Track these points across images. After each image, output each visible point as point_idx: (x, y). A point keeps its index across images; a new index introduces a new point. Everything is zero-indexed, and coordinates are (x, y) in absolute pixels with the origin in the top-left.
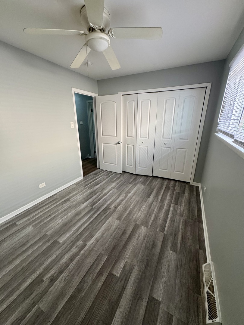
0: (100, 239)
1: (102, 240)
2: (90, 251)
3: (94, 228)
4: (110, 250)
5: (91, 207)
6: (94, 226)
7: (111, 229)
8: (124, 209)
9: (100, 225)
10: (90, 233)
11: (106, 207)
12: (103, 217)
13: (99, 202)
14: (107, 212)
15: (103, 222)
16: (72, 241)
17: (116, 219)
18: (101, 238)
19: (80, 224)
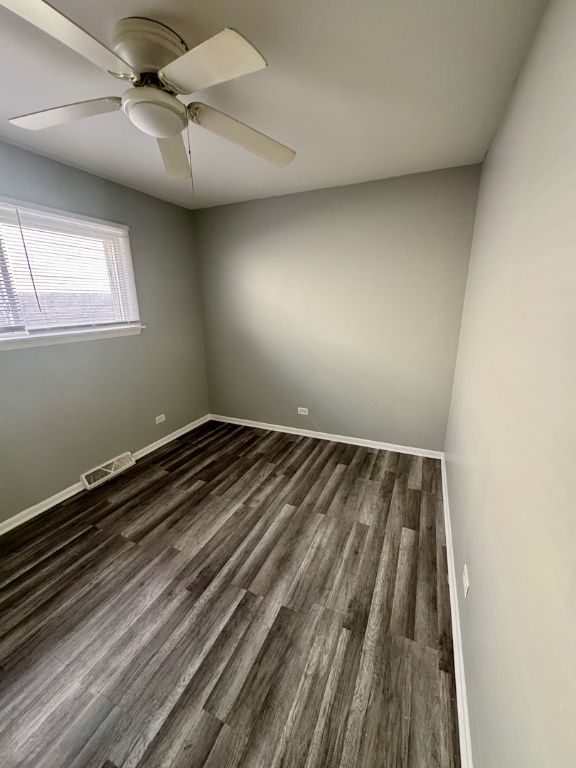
0: (221, 512)
1: (218, 511)
2: (236, 497)
3: (234, 528)
4: (205, 499)
5: (252, 589)
6: (233, 533)
7: (198, 528)
8: (144, 587)
9: (221, 536)
10: (241, 520)
11: (200, 594)
12: (212, 556)
13: (226, 619)
14: (200, 573)
15: (214, 543)
16: (269, 506)
17: (180, 551)
18: (219, 514)
19: (268, 536)
